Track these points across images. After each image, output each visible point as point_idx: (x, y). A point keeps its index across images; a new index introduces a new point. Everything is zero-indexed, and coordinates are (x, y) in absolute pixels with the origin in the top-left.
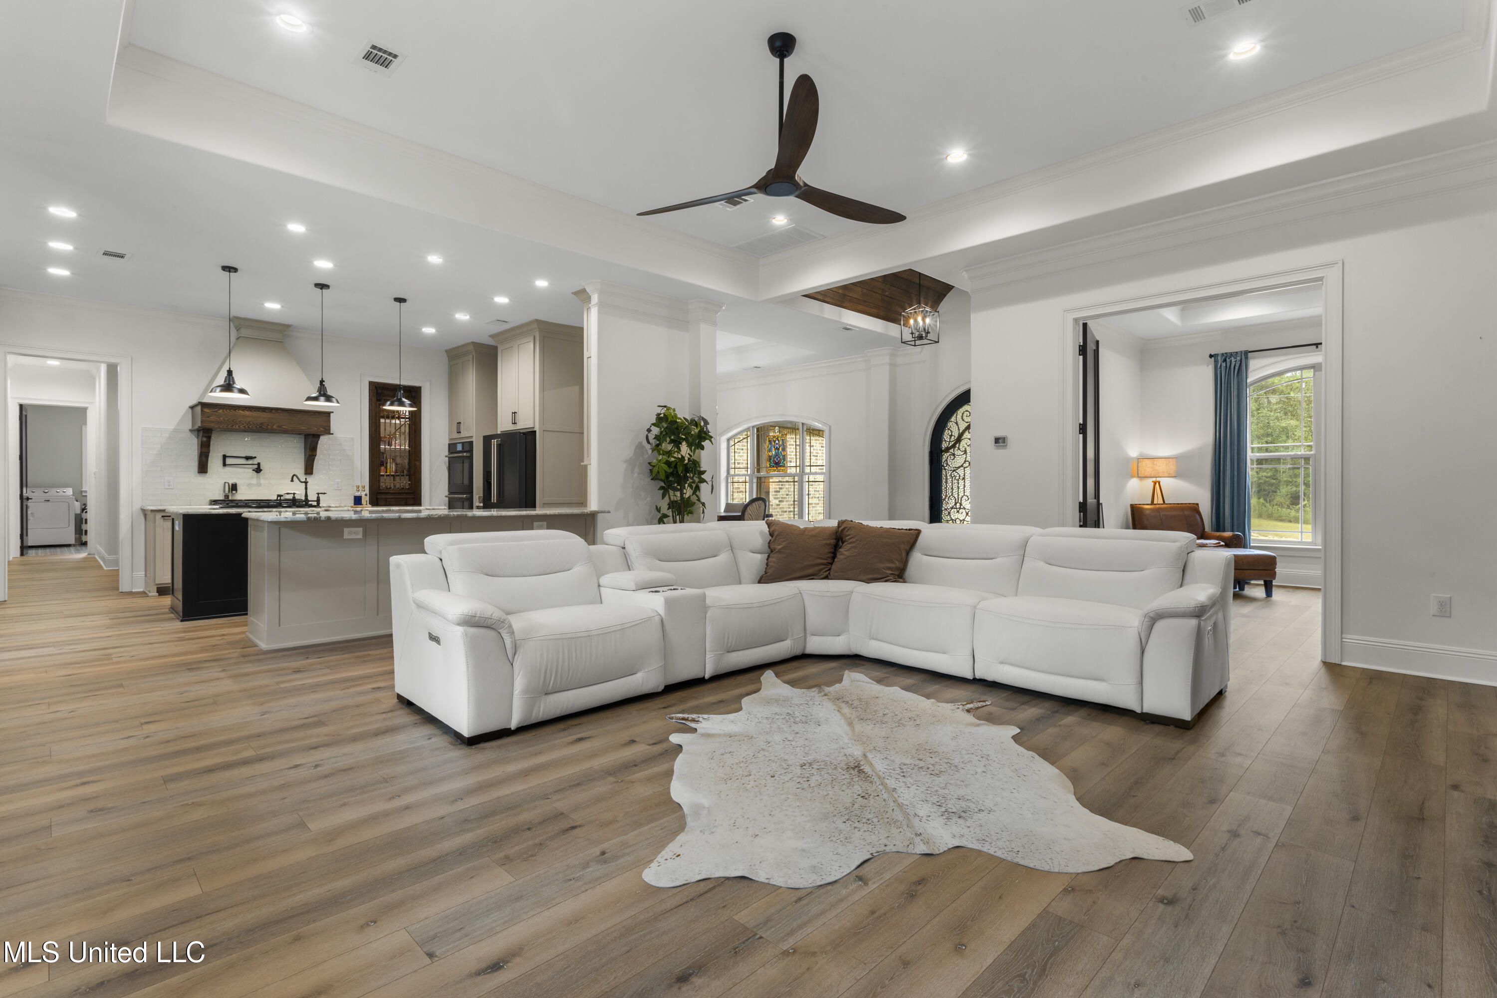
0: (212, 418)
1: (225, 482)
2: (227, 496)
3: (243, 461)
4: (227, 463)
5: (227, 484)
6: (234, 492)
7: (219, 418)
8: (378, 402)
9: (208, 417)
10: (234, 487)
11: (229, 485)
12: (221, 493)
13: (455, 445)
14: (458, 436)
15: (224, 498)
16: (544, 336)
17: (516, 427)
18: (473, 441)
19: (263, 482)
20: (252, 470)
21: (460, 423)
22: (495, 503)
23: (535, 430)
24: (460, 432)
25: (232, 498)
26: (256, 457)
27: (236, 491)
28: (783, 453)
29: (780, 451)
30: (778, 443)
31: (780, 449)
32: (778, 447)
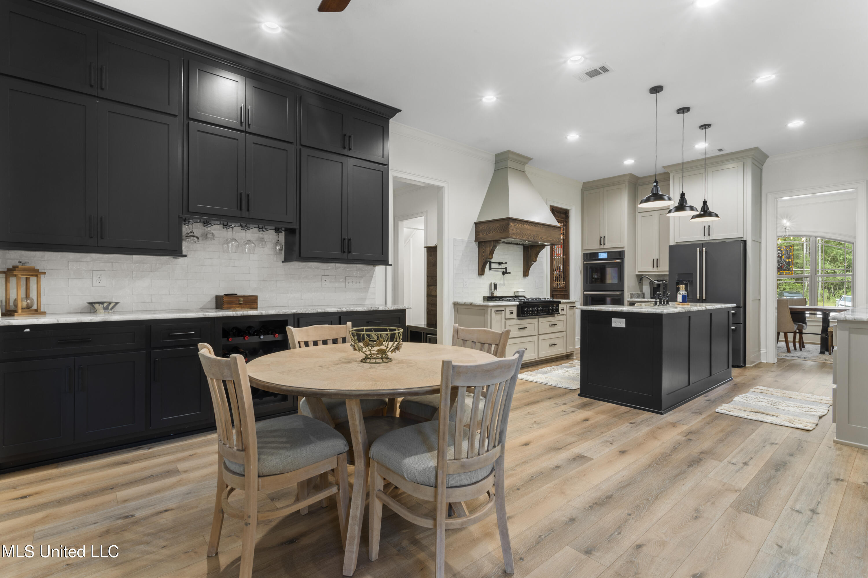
1: (491, 283)
2: (492, 294)
3: (497, 266)
4: (491, 269)
5: (493, 284)
10: (495, 287)
12: (488, 291)
13: (597, 254)
14: (602, 247)
15: (490, 295)
16: (753, 163)
17: (709, 238)
18: (624, 251)
19: (506, 282)
20: (502, 273)
21: (604, 237)
22: (704, 299)
23: (745, 239)
24: (604, 244)
25: (495, 295)
26: (506, 263)
27: (497, 289)
28: (787, 260)
29: (782, 259)
30: (780, 252)
31: (783, 257)
32: (781, 256)
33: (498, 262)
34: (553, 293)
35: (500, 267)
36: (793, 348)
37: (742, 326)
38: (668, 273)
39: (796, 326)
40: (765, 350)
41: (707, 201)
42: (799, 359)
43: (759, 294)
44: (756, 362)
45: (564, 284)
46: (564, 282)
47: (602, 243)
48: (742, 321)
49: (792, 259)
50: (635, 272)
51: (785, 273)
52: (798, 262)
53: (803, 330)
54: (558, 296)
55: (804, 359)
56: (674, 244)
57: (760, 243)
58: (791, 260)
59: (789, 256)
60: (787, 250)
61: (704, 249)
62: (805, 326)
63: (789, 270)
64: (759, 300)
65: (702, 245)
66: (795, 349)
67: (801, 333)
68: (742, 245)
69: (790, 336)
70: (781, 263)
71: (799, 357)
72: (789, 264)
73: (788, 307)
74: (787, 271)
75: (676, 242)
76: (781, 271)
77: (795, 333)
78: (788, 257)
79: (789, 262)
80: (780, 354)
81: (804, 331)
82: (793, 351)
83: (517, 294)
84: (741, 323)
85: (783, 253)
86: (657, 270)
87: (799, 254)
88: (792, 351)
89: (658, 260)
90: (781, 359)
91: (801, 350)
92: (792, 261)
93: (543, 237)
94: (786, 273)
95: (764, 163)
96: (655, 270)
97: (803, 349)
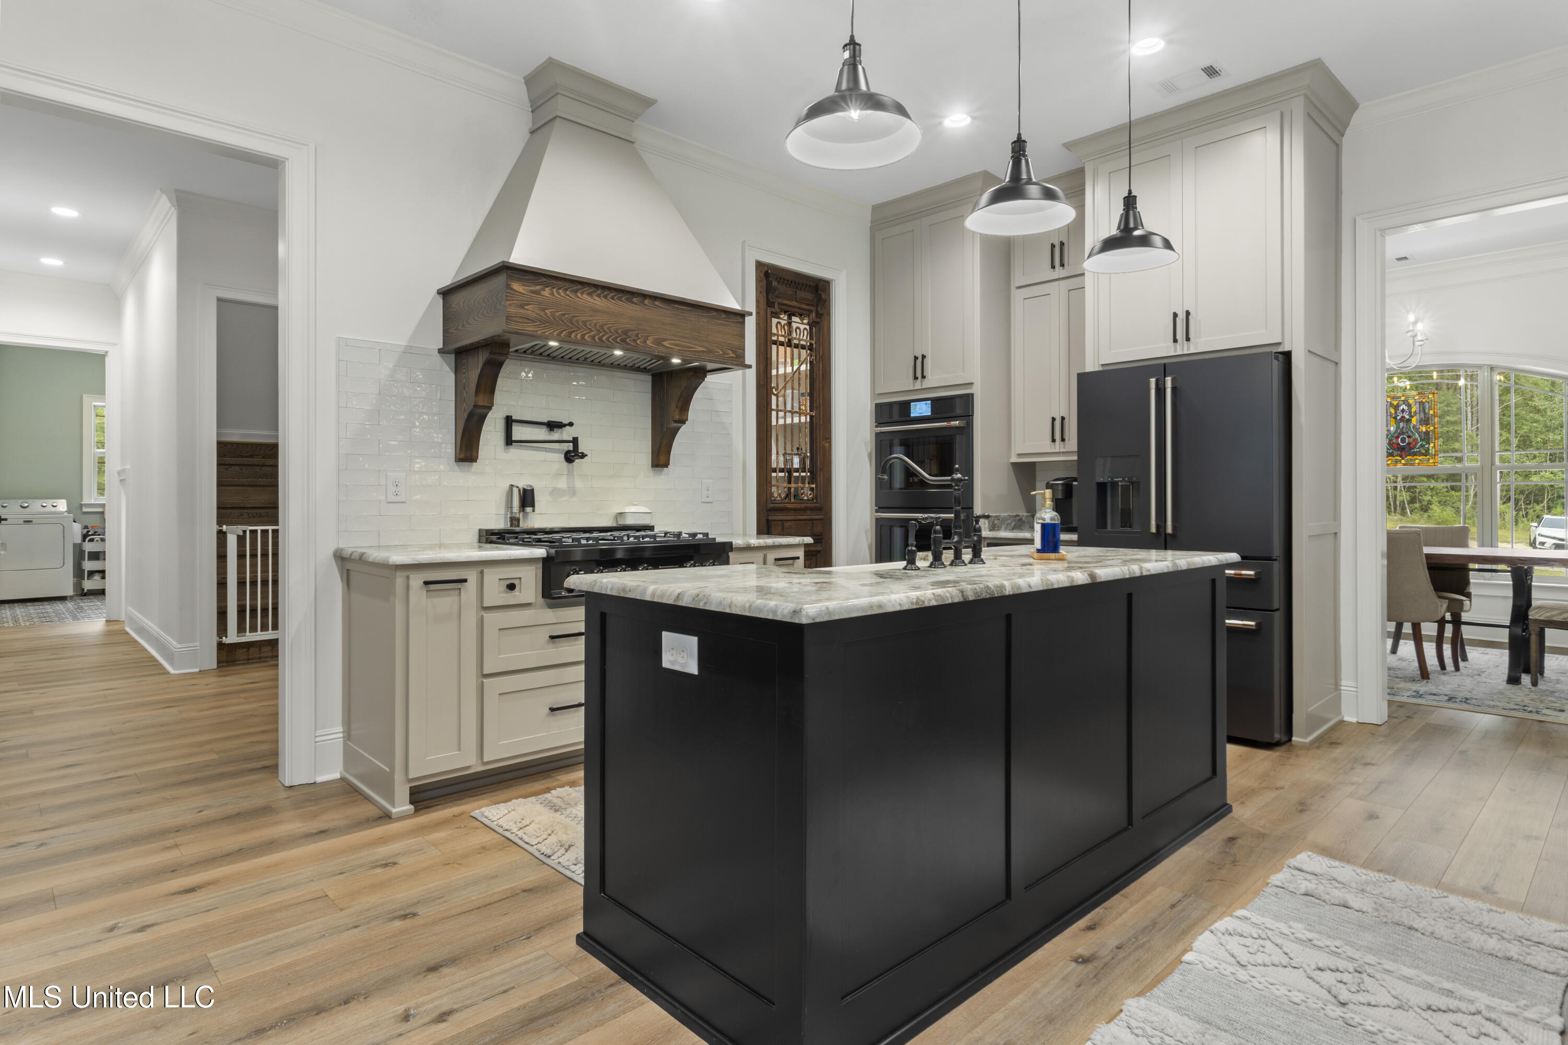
0: (531, 310)
1: (512, 486)
2: (514, 521)
3: (541, 433)
4: (514, 439)
5: (515, 491)
6: (529, 509)
7: (544, 310)
8: (769, 310)
9: (522, 306)
10: (527, 498)
11: (519, 490)
12: (502, 511)
13: (905, 406)
14: (918, 385)
15: (508, 526)
16: (1308, 114)
17: (1188, 349)
18: (972, 394)
19: (579, 484)
20: (563, 456)
21: (924, 357)
22: (1169, 534)
23: (1286, 349)
24: (923, 377)
25: (525, 524)
26: (571, 424)
27: (533, 505)
28: (1424, 429)
29: (1412, 425)
30: (1406, 408)
31: (1414, 421)
32: (1407, 417)
33: (546, 421)
34: (770, 518)
35: (556, 436)
36: (1437, 663)
37: (1278, 618)
38: (1075, 458)
39: (1445, 604)
40: (1353, 684)
41: (1135, 197)
42: (1451, 705)
43: (1336, 516)
44: (1327, 721)
45: (812, 489)
46: (814, 486)
47: (919, 374)
48: (1277, 601)
49: (1434, 425)
50: (1009, 456)
51: (1417, 461)
52: (1456, 447)
53: (1463, 614)
54: (787, 524)
55: (1465, 706)
56: (1097, 368)
57: (1337, 363)
58: (1432, 428)
59: (1428, 418)
60: (1421, 403)
61: (1169, 380)
62: (1468, 602)
63: (1427, 453)
64: (1336, 533)
65: (1162, 368)
66: (1443, 666)
67: (1457, 622)
68: (1276, 365)
69: (1428, 629)
70: (1409, 437)
71: (1451, 699)
72: (1429, 439)
73: (1421, 550)
74: (1423, 457)
75: (1102, 365)
76: (1409, 457)
77: (1442, 623)
78: (1426, 421)
79: (1427, 433)
80: (1402, 685)
81: (1465, 617)
82: (1436, 675)
83: (622, 522)
84: (1276, 607)
85: (1413, 410)
86: (1062, 450)
87: (1457, 431)
88: (1435, 672)
89: (1066, 421)
90: (1402, 705)
91: (1457, 669)
92: (1434, 431)
93: (665, 340)
94: (1420, 460)
95: (1346, 125)
96: (1057, 450)
97: (1462, 664)
